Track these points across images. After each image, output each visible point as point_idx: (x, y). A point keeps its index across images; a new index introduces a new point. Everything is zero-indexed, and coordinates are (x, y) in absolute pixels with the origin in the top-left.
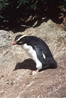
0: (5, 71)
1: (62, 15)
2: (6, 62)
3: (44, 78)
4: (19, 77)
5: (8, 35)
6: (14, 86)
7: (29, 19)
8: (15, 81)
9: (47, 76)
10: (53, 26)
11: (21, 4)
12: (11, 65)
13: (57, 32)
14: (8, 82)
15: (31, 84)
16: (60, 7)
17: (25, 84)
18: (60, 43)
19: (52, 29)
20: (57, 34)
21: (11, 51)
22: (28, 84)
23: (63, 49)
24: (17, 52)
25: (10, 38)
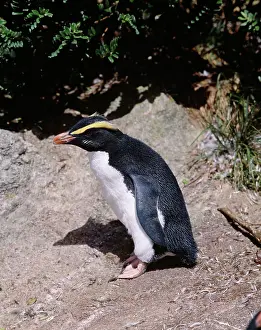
0: (6, 271)
1: (205, 78)
2: (9, 240)
3: (136, 297)
4: (53, 291)
5: (18, 145)
6: (36, 321)
7: (91, 90)
8: (39, 306)
9: (148, 292)
10: (174, 115)
11: (64, 43)
12: (27, 248)
13: (188, 134)
14: (15, 308)
15: (93, 316)
16: (199, 49)
17: (74, 316)
18: (196, 173)
19: (168, 126)
20: (184, 142)
21: (29, 201)
22: (81, 319)
23: (206, 196)
24: (47, 204)
25: (25, 158)
